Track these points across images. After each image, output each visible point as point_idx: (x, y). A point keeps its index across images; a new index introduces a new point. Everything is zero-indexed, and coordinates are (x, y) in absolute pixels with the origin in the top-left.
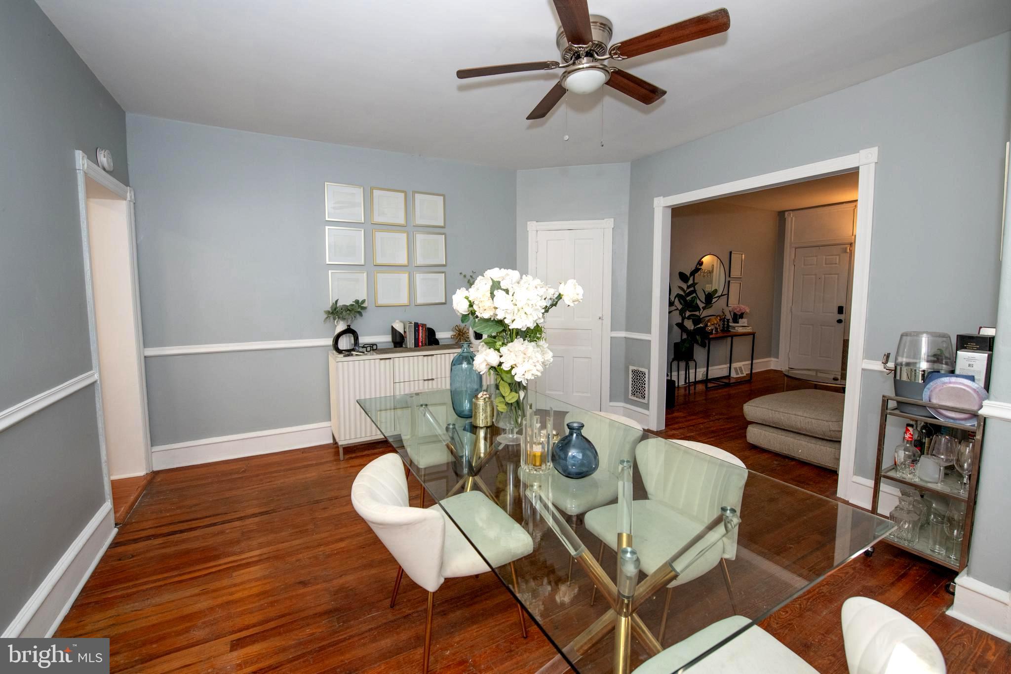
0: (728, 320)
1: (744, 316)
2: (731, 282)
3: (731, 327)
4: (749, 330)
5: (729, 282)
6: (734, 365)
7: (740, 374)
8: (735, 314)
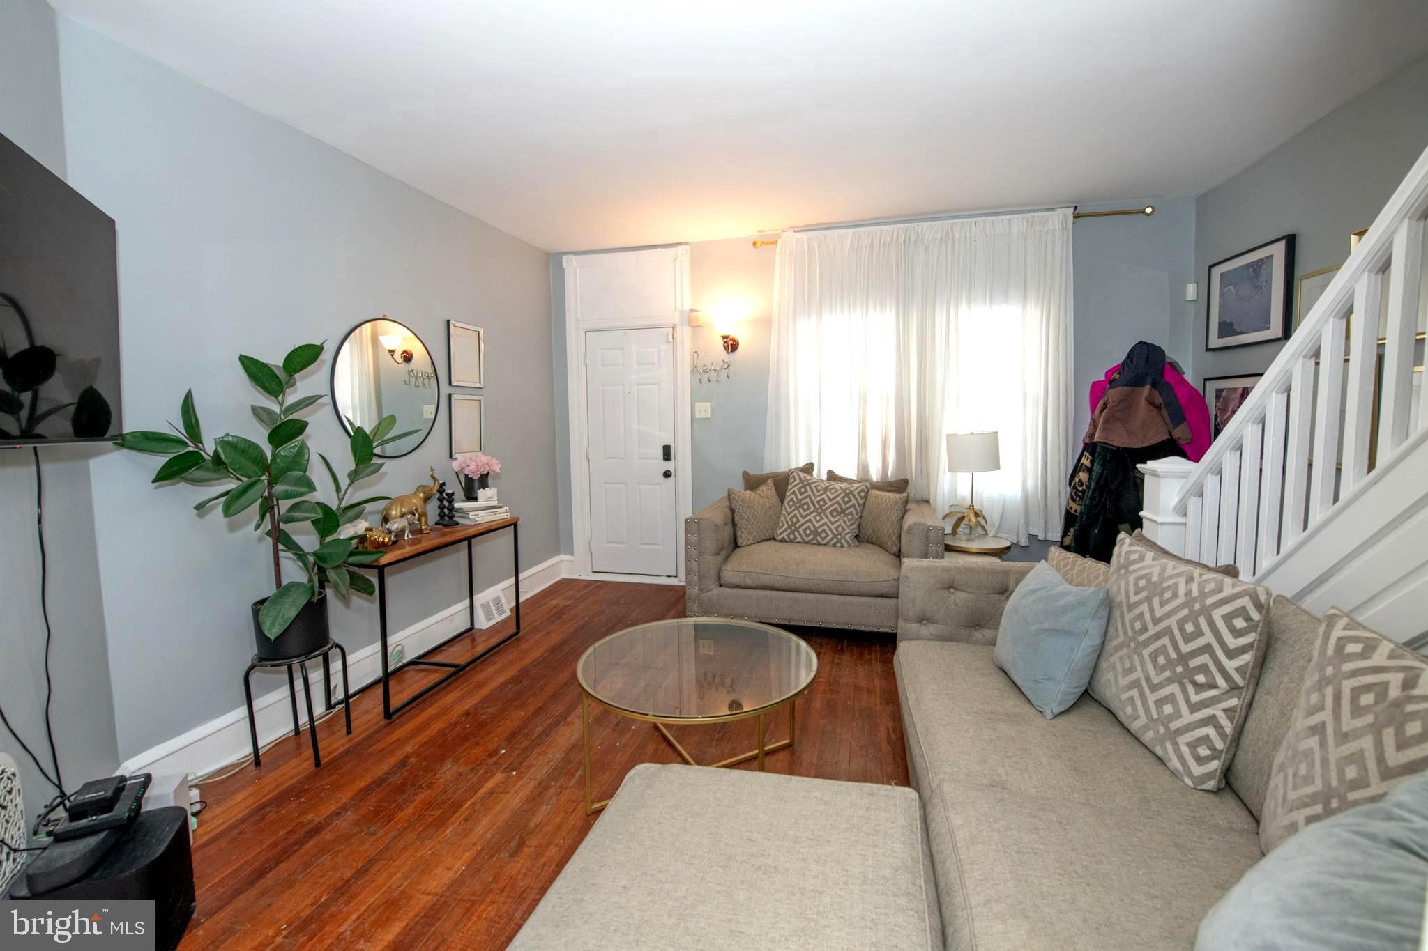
0: (451, 495)
1: (490, 481)
2: (454, 397)
3: (459, 510)
4: (503, 514)
5: (450, 395)
6: (480, 598)
7: (496, 615)
8: (469, 480)
